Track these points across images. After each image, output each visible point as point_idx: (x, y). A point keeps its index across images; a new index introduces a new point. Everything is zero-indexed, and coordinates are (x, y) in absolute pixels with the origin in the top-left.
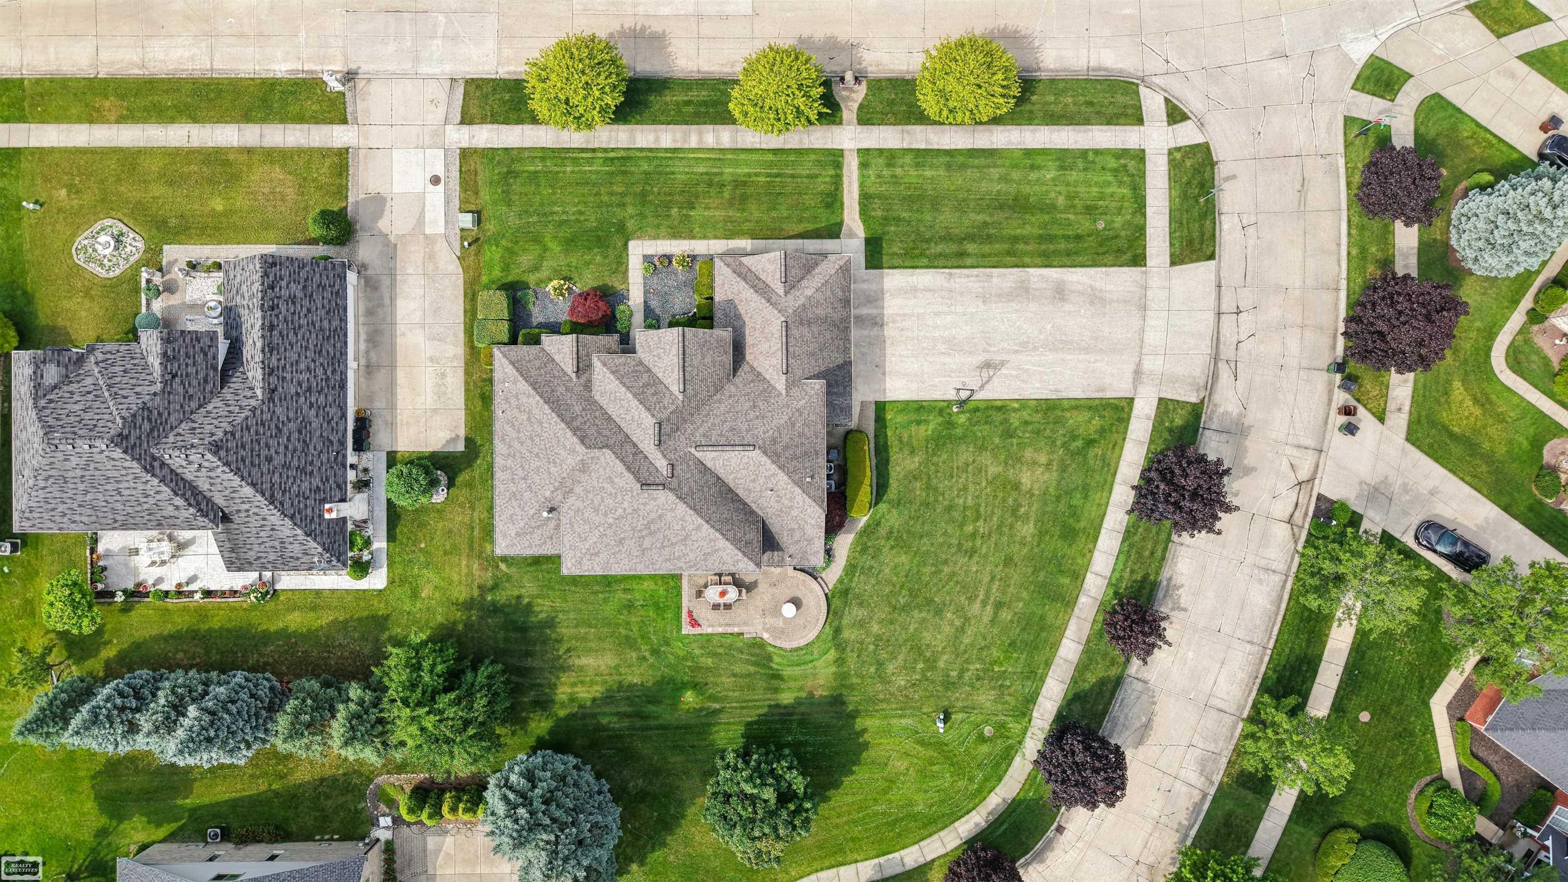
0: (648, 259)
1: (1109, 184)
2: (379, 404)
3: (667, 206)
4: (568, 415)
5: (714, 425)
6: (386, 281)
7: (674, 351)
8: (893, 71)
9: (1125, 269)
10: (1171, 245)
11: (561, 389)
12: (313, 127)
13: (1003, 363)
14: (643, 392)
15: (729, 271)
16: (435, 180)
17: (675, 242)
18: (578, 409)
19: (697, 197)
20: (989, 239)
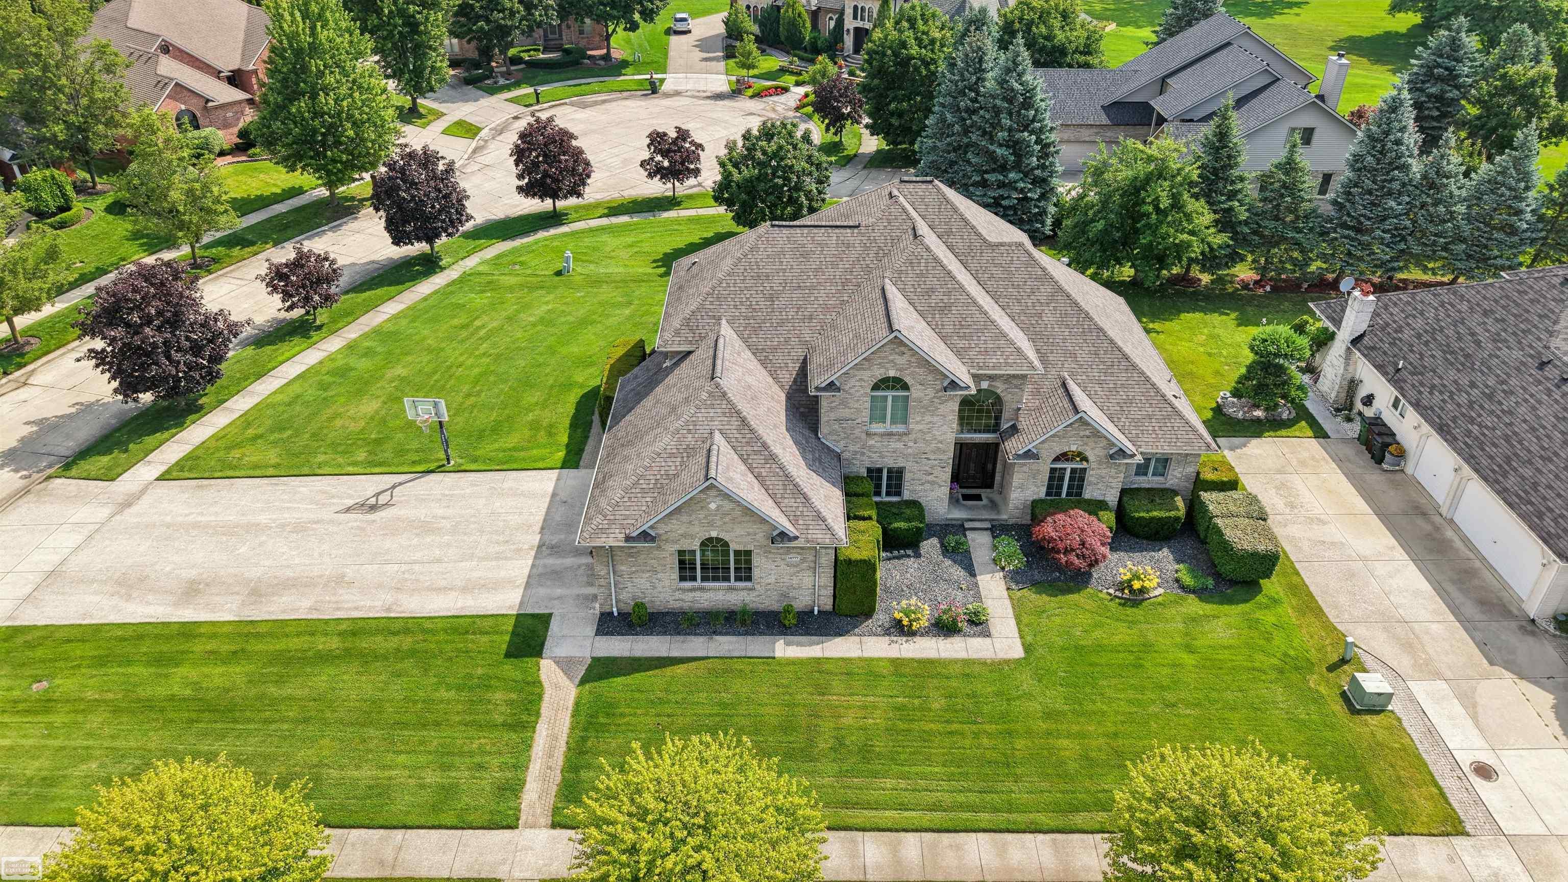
0: (979, 627)
3: (955, 713)
5: (834, 265)
11: (1083, 356)
14: (949, 293)
16: (1484, 772)
17: (933, 654)
18: (1049, 318)
19: (892, 729)
20: (287, 658)
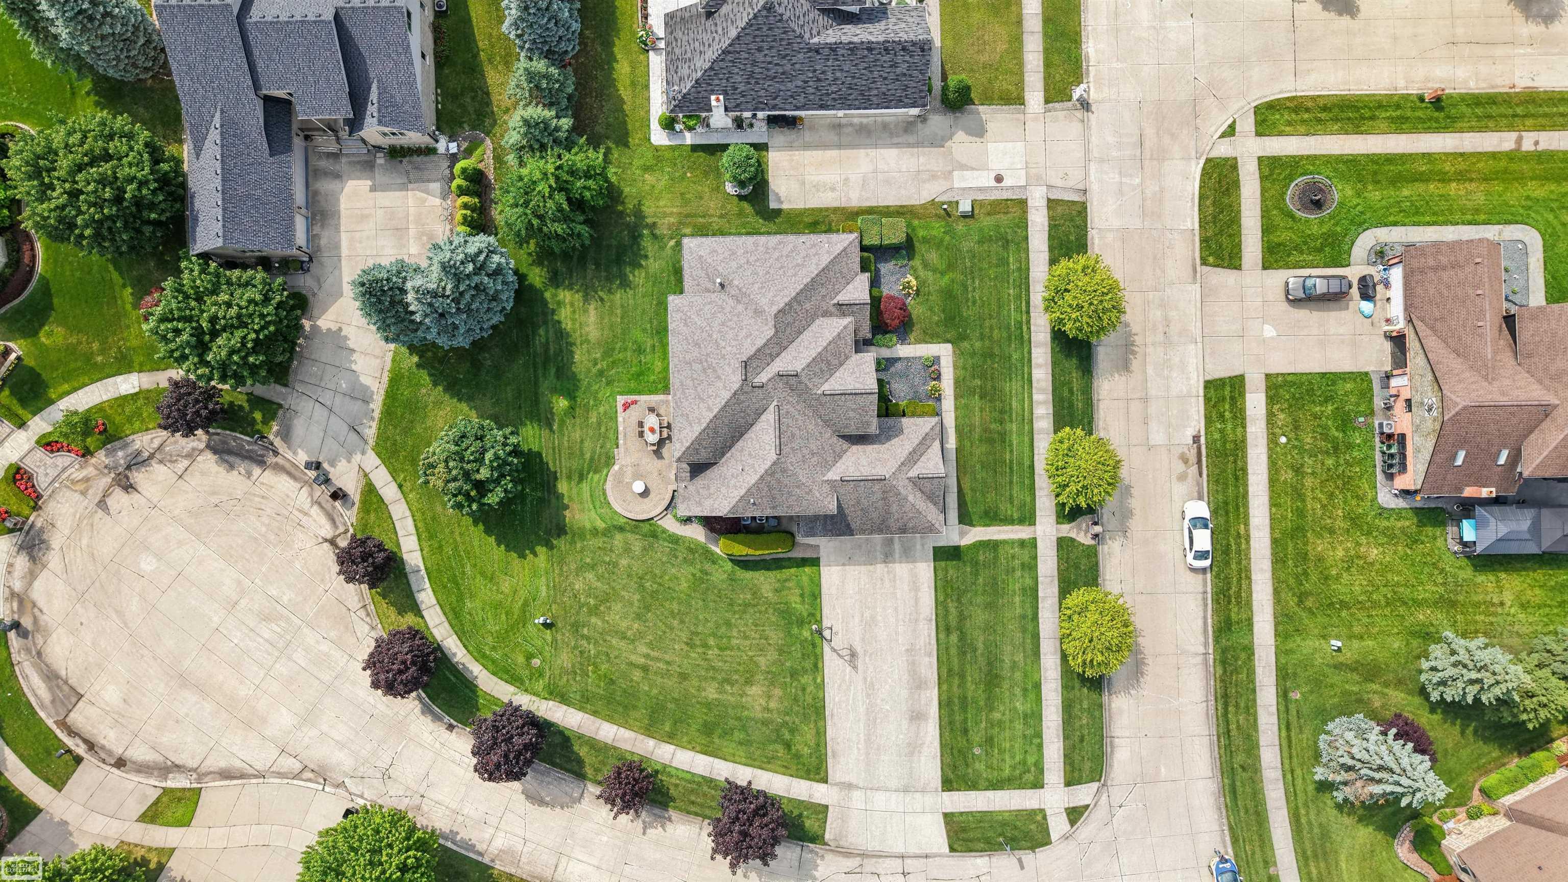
0: (936, 360)
1: (1013, 757)
2: (808, 136)
3: (983, 376)
4: (802, 298)
5: (797, 420)
6: (912, 139)
7: (858, 386)
8: (1104, 567)
9: (939, 773)
10: (962, 813)
11: (823, 291)
12: (1041, 75)
13: (855, 668)
14: (822, 360)
15: (927, 430)
16: (999, 179)
17: (952, 382)
18: (807, 306)
19: (990, 401)
20: (962, 653)
